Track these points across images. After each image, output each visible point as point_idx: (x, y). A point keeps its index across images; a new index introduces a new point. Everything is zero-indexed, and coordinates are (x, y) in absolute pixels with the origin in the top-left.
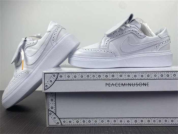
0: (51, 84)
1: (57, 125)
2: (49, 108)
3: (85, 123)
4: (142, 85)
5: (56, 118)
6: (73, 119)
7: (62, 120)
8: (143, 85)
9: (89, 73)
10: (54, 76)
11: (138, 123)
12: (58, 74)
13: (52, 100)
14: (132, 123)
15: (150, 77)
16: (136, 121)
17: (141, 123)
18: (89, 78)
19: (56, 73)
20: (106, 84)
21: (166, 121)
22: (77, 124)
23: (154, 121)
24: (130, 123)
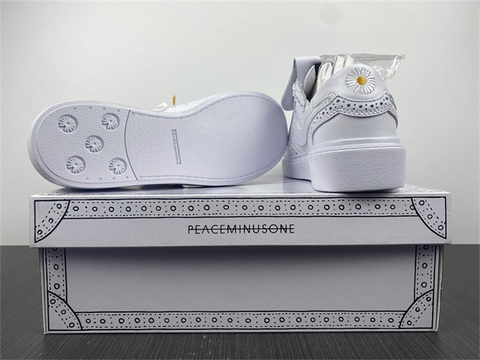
0: (51, 227)
1: (70, 328)
2: (49, 286)
3: (141, 325)
4: (277, 229)
5: (67, 311)
6: (111, 314)
7: (83, 318)
8: (281, 229)
9: (146, 201)
10: (59, 206)
11: (273, 325)
12: (67, 202)
13: (56, 267)
14: (257, 325)
15: (297, 211)
16: (267, 320)
17: (279, 323)
18: (148, 212)
19: (65, 200)
20: (190, 228)
21: (341, 319)
22: (119, 326)
23: (313, 320)
24: (253, 324)
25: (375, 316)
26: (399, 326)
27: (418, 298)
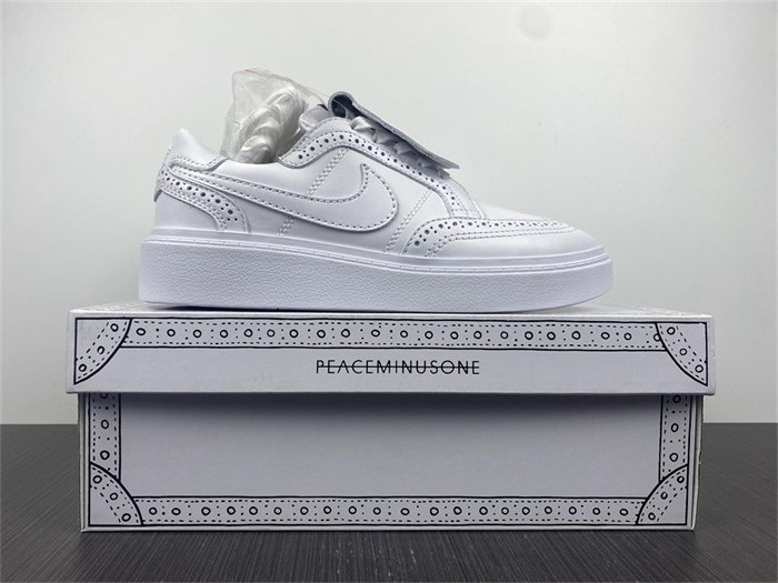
0: (100, 359)
1: (123, 523)
2: (92, 454)
3: (237, 517)
4: (454, 367)
5: (119, 494)
6: (190, 500)
7: (144, 506)
8: (459, 367)
9: (252, 321)
10: (114, 327)
11: (444, 519)
12: (128, 321)
13: (105, 425)
14: (418, 518)
15: (483, 340)
16: (434, 512)
17: (452, 516)
18: (254, 339)
19: (124, 318)
20: (320, 364)
21: (548, 510)
22: (202, 519)
23: (505, 511)
24: (413, 518)
25: (599, 505)
26: (637, 522)
27: (665, 479)
